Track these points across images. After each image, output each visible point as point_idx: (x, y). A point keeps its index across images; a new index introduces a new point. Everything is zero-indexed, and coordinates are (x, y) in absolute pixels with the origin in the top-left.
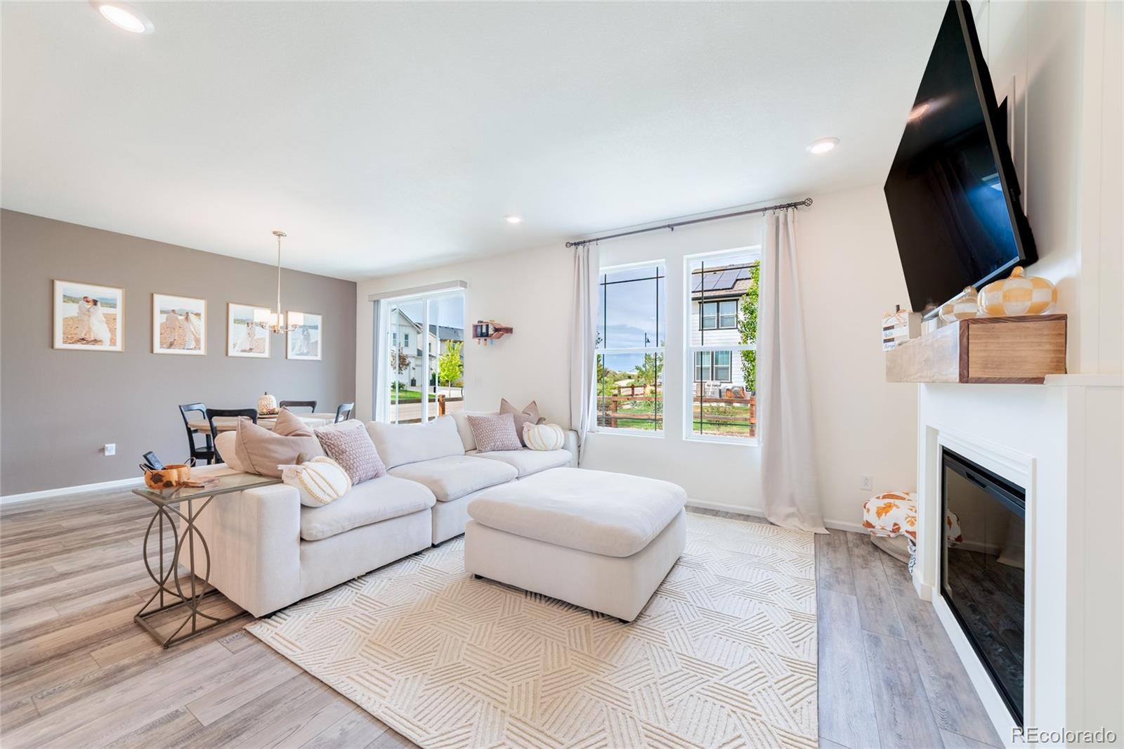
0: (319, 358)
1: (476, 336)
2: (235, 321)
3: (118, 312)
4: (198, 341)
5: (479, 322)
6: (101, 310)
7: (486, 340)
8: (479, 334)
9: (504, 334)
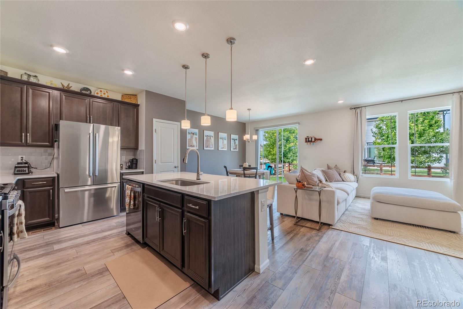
0: (237, 150)
1: (306, 142)
2: (220, 138)
3: (197, 136)
4: (212, 145)
5: (307, 137)
6: (195, 136)
7: (310, 143)
8: (308, 141)
9: (318, 141)
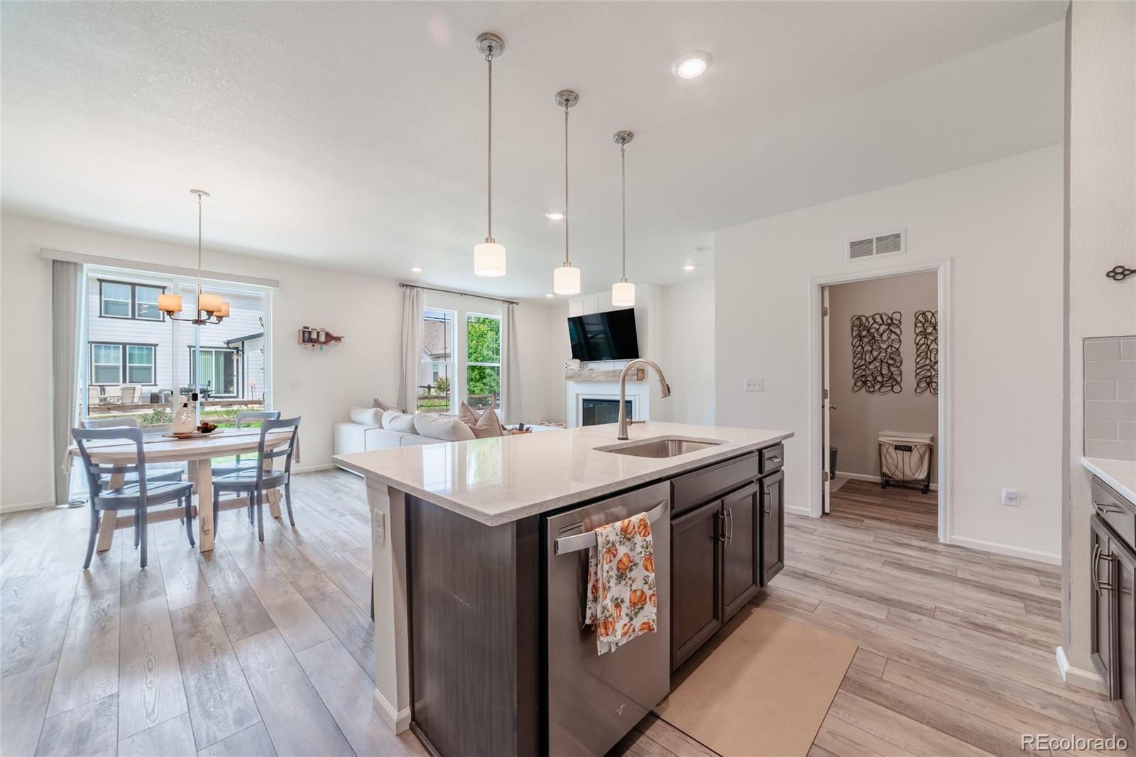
1: (303, 340)
5: (306, 327)
7: (313, 345)
8: (306, 339)
9: (332, 342)
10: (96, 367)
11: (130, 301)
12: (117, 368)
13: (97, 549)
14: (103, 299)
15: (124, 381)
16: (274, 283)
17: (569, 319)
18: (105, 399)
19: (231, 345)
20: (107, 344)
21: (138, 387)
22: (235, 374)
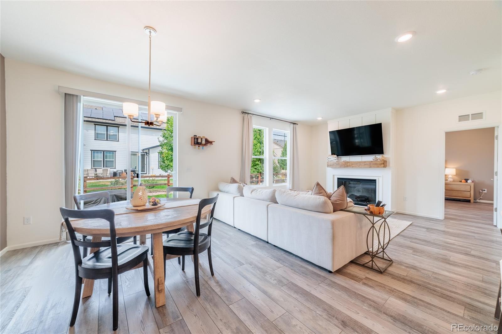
1: (194, 143)
5: (196, 136)
7: (199, 146)
8: (196, 142)
9: (209, 145)
10: (93, 160)
11: (106, 133)
12: (101, 161)
13: (82, 297)
14: (96, 132)
15: (104, 167)
16: (179, 110)
17: (330, 132)
18: (97, 174)
19: (144, 151)
20: (98, 151)
21: (109, 169)
22: (146, 163)
